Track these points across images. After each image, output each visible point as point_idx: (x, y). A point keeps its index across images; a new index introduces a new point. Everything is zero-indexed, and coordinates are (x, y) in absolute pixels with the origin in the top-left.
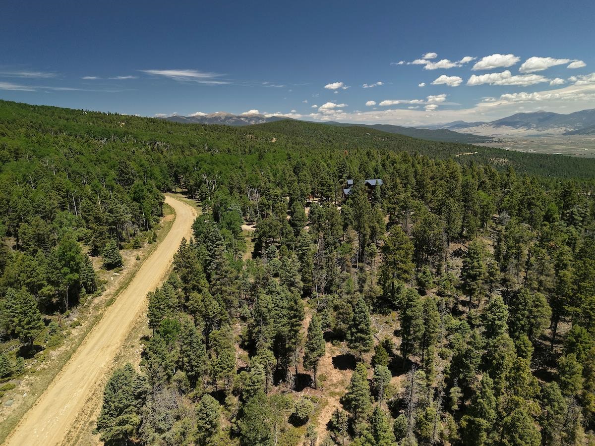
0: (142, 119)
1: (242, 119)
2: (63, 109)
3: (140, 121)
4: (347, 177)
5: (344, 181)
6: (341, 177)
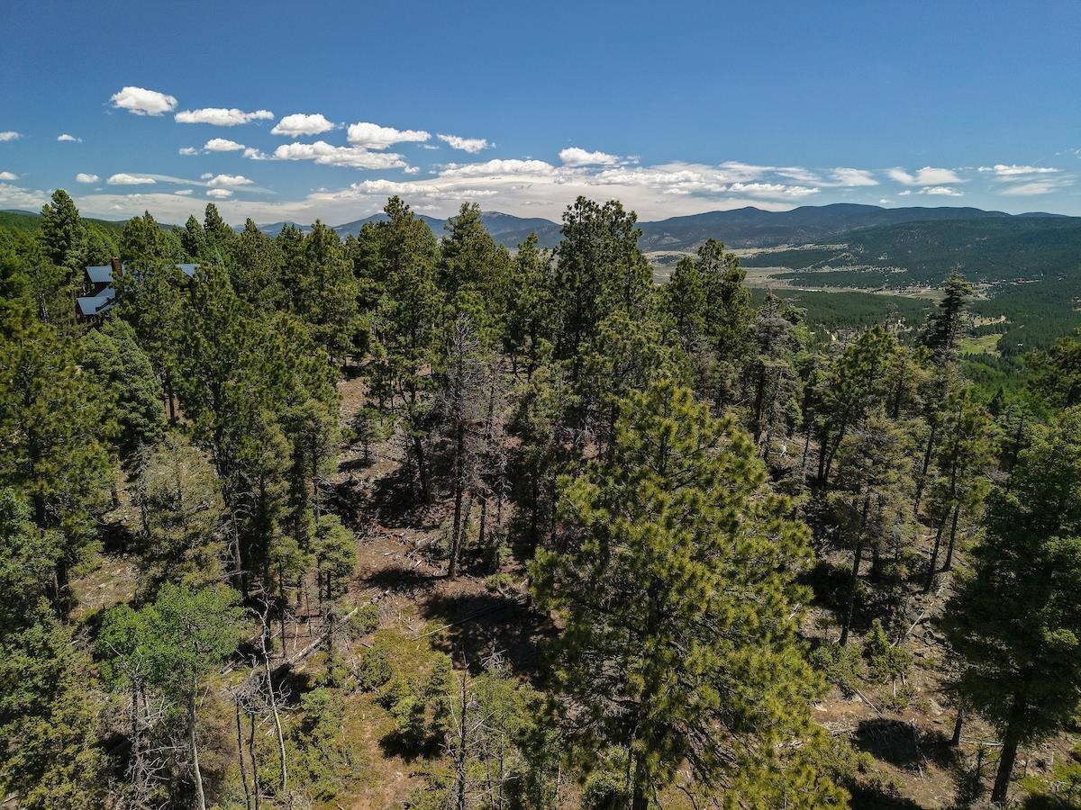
4: (81, 260)
5: (75, 274)
6: (59, 259)
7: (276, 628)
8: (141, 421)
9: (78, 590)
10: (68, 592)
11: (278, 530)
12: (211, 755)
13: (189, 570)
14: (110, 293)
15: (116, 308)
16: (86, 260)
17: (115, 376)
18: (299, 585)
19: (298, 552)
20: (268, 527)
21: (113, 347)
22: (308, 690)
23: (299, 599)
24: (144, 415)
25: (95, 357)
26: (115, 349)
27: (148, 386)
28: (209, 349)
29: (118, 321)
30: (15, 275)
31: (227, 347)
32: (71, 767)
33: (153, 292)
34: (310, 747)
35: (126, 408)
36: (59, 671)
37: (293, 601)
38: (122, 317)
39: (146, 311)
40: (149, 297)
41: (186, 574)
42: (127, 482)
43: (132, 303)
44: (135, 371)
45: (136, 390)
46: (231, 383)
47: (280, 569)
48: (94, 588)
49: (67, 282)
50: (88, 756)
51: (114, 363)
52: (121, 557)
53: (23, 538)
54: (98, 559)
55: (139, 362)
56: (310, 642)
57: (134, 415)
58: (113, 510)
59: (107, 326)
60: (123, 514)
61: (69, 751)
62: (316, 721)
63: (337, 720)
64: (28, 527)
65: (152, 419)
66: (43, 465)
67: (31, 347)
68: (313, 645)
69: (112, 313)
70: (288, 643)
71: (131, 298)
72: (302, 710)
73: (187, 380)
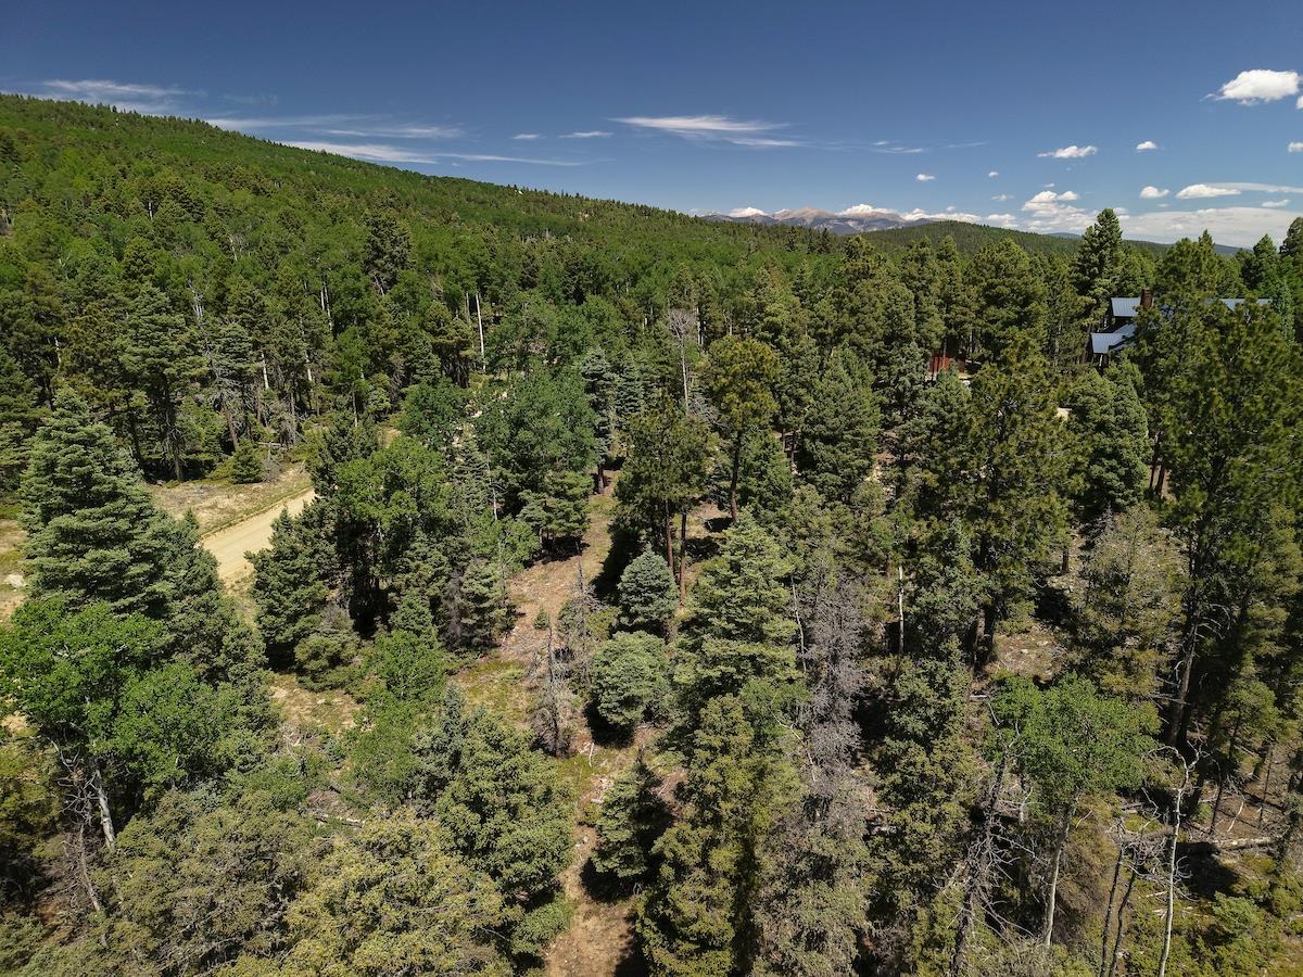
0: (626, 207)
1: (851, 224)
2: (480, 183)
3: (621, 211)
4: (1110, 290)
5: (1098, 305)
6: (1084, 288)
7: (1210, 794)
8: (1117, 484)
9: (1001, 645)
10: (988, 643)
11: (1250, 668)
12: (1075, 889)
13: (1113, 670)
14: (1128, 330)
15: (1130, 348)
16: (1115, 290)
17: (1102, 427)
18: (1262, 753)
19: (1271, 709)
20: (1238, 658)
21: (1109, 392)
22: (1230, 893)
23: (1256, 772)
24: (1122, 478)
25: (1087, 402)
26: (1111, 396)
27: (1137, 446)
28: (1223, 412)
29: (1126, 364)
30: (1034, 304)
31: (1250, 413)
32: (935, 811)
33: (1179, 331)
34: (1208, 965)
35: (1103, 465)
36: (950, 713)
37: (1246, 768)
38: (1133, 359)
39: (1162, 356)
40: (1173, 337)
41: (1109, 673)
42: (1081, 548)
43: (1150, 344)
44: (1125, 424)
45: (1121, 447)
46: (1241, 460)
47: (1238, 721)
48: (1016, 651)
49: (1086, 314)
50: (952, 808)
51: (1105, 412)
52: (1053, 629)
53: (957, 572)
54: (1028, 622)
55: (1133, 414)
56: (1255, 836)
57: (1111, 475)
58: (1059, 575)
59: (1113, 369)
60: (1069, 583)
61: (939, 794)
62: (1227, 938)
63: (1261, 957)
64: (965, 562)
65: (1129, 485)
66: (997, 507)
67: (1019, 382)
68: (1258, 841)
69: (1123, 354)
70: (1221, 819)
71: (1151, 338)
72: (1212, 913)
73: (1182, 447)
